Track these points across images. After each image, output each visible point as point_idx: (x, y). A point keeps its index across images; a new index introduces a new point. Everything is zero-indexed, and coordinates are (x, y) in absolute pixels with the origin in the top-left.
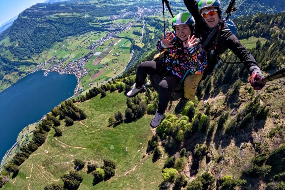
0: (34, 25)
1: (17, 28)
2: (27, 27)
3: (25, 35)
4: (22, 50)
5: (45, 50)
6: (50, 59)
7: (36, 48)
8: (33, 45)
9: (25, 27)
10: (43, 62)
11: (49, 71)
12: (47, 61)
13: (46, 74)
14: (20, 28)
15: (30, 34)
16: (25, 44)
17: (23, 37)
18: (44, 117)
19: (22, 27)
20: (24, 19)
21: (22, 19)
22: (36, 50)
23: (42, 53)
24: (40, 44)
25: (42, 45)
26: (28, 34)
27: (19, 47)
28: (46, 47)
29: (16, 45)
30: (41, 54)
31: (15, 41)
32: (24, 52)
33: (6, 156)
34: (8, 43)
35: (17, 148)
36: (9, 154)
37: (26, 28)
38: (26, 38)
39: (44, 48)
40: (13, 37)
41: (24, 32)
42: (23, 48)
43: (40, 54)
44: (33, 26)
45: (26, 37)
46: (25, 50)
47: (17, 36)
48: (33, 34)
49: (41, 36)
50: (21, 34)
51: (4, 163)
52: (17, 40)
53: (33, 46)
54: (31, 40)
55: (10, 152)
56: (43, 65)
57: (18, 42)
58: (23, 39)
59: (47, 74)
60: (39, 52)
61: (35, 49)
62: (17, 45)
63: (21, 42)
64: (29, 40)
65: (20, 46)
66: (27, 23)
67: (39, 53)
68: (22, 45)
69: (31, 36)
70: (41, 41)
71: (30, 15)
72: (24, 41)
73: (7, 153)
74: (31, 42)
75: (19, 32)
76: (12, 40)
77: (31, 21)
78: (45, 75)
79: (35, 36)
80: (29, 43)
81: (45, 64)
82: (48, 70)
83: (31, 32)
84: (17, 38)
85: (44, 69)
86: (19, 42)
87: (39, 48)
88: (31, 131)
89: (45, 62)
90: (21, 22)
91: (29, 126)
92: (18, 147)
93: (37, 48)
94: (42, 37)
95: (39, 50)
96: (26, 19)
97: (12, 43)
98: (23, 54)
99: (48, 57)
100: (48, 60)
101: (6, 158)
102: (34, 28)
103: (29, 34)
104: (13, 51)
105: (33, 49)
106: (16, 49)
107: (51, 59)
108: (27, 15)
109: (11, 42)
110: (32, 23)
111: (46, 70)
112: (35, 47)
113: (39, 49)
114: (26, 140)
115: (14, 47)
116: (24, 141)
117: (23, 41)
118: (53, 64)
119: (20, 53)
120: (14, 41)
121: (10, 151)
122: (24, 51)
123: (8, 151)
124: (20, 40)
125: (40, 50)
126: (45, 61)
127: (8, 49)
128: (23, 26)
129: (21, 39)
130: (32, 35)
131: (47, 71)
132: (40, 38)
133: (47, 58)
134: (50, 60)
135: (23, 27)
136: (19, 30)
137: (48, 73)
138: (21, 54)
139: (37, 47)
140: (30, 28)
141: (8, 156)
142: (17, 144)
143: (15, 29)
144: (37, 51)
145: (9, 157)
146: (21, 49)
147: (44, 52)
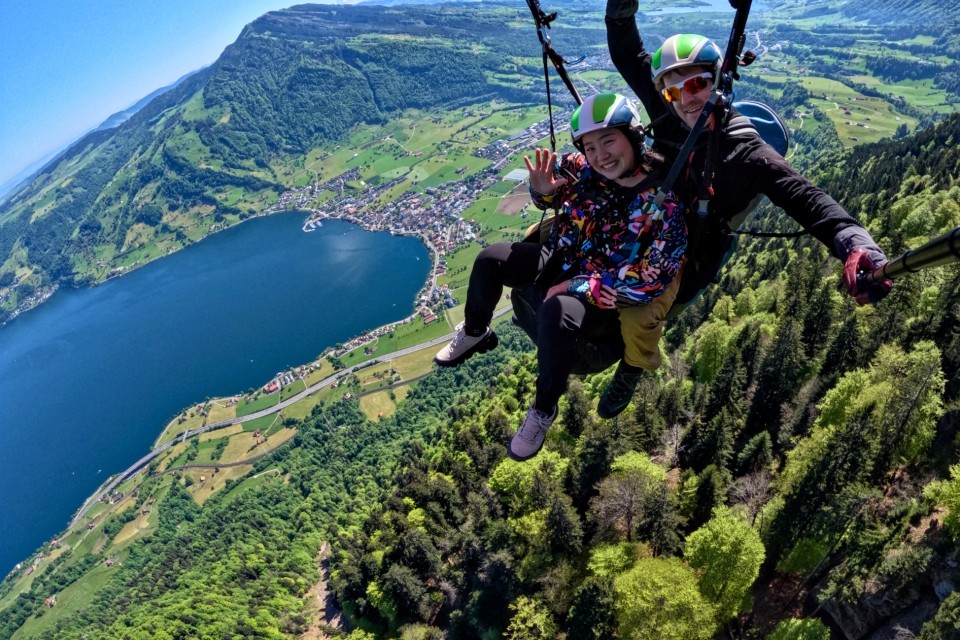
0: (291, 59)
1: (233, 67)
2: (265, 64)
3: (256, 91)
4: (239, 138)
5: (320, 145)
6: (333, 177)
7: (291, 136)
8: (280, 124)
9: (260, 66)
10: (308, 184)
11: (327, 216)
12: (322, 182)
13: (313, 226)
14: (242, 66)
15: (276, 87)
16: (251, 119)
17: (248, 96)
18: (276, 379)
19: (250, 65)
20: (260, 39)
21: (252, 38)
22: (287, 143)
23: (307, 156)
24: (306, 125)
25: (312, 129)
26: (267, 89)
27: (230, 125)
28: (326, 137)
29: (221, 117)
30: (305, 159)
31: (221, 106)
32: (246, 144)
33: (97, 496)
34: (195, 111)
35: (147, 477)
36: (110, 493)
37: (264, 68)
38: (258, 101)
39: (315, 139)
40: (216, 92)
41: (256, 81)
42: (243, 130)
43: (302, 157)
44: (286, 64)
45: (259, 97)
46: (251, 140)
47: (228, 91)
48: (285, 90)
49: (311, 97)
50: (243, 85)
51: (86, 521)
52: (227, 103)
53: (280, 128)
54: (276, 109)
55: (118, 485)
56: (308, 194)
57: (229, 109)
58: (248, 102)
59: (315, 224)
60: (297, 152)
61: (284, 140)
62: (225, 120)
63: (239, 112)
64: (269, 108)
65: (236, 122)
66: (265, 51)
67: (296, 155)
68: (243, 120)
69: (276, 97)
70: (309, 116)
71: (281, 31)
72: (251, 109)
73: (106, 486)
74: (274, 117)
75: (236, 78)
76: (209, 103)
77: (282, 46)
78: (309, 227)
79: (292, 98)
80: (268, 119)
81: (312, 193)
82: (323, 213)
83: (277, 84)
84: (228, 98)
85: (308, 209)
86: (234, 110)
87: (299, 136)
88: (213, 426)
89: (316, 184)
90: (249, 47)
91: (211, 402)
92: (150, 474)
93: (291, 138)
94: (314, 102)
95: (300, 145)
96: (267, 41)
97: (211, 111)
98: (242, 149)
99: (327, 169)
100: (327, 179)
101: (96, 507)
102: (292, 70)
103: (270, 88)
104: (209, 135)
105: (277, 137)
106: (218, 131)
107: (336, 179)
108: (269, 30)
109: (207, 107)
110: (284, 53)
111: (314, 210)
112: (287, 132)
113: (299, 142)
114: (185, 457)
115: (215, 124)
116: (176, 459)
117: (248, 109)
118: (343, 195)
119: (231, 147)
120: (218, 106)
121: (118, 480)
122: (247, 140)
123: (112, 481)
124: (237, 105)
125: (304, 143)
126: (314, 182)
127: (193, 128)
128: (256, 60)
129: (241, 103)
130: (281, 92)
131: (317, 216)
132: (307, 103)
133: (323, 172)
134: (332, 181)
135: (253, 66)
136: (238, 74)
137: (319, 224)
138: (235, 151)
139: (292, 132)
140: (276, 69)
141: (105, 496)
142: (148, 462)
143: (224, 69)
144: (289, 147)
145: (108, 502)
146: (237, 132)
147: (317, 152)
